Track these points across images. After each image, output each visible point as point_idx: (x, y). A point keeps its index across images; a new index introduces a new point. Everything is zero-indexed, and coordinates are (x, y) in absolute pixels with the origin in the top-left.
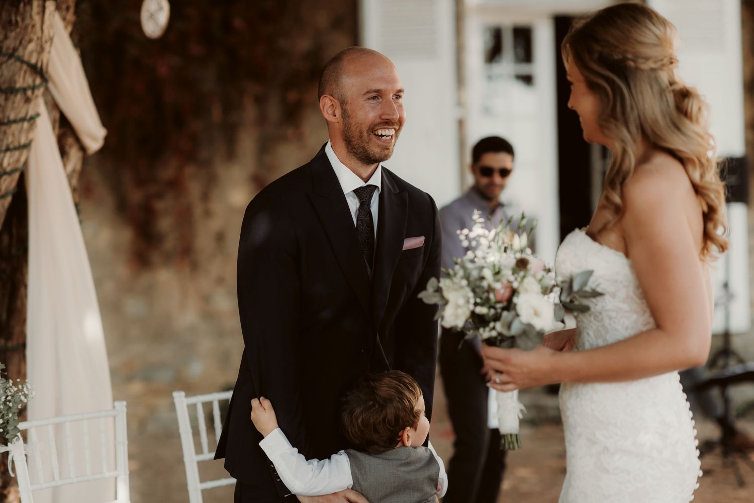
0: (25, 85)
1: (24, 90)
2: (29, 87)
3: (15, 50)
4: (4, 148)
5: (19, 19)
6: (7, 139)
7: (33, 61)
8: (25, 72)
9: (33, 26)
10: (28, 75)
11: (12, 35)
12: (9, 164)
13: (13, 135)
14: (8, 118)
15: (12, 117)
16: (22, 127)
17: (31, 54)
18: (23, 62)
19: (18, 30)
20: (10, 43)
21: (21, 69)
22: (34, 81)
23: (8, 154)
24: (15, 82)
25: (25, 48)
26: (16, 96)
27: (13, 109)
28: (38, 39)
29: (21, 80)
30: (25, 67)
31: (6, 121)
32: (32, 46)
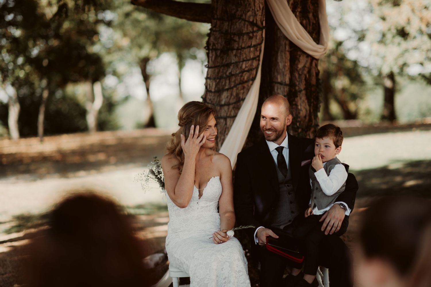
0: (248, 31)
1: (248, 34)
2: (251, 32)
3: (241, 16)
4: (242, 60)
5: (242, 2)
6: (243, 56)
7: (251, 20)
8: (247, 25)
9: (250, 4)
10: (249, 26)
11: (239, 9)
12: (246, 67)
13: (245, 54)
14: (241, 46)
15: (243, 46)
16: (250, 50)
17: (249, 17)
18: (245, 21)
19: (242, 7)
20: (239, 13)
21: (244, 24)
22: (253, 29)
23: (244, 63)
24: (243, 30)
25: (246, 15)
26: (243, 36)
27: (243, 42)
28: (253, 9)
29: (246, 29)
30: (247, 23)
31: (240, 48)
32: (249, 13)
